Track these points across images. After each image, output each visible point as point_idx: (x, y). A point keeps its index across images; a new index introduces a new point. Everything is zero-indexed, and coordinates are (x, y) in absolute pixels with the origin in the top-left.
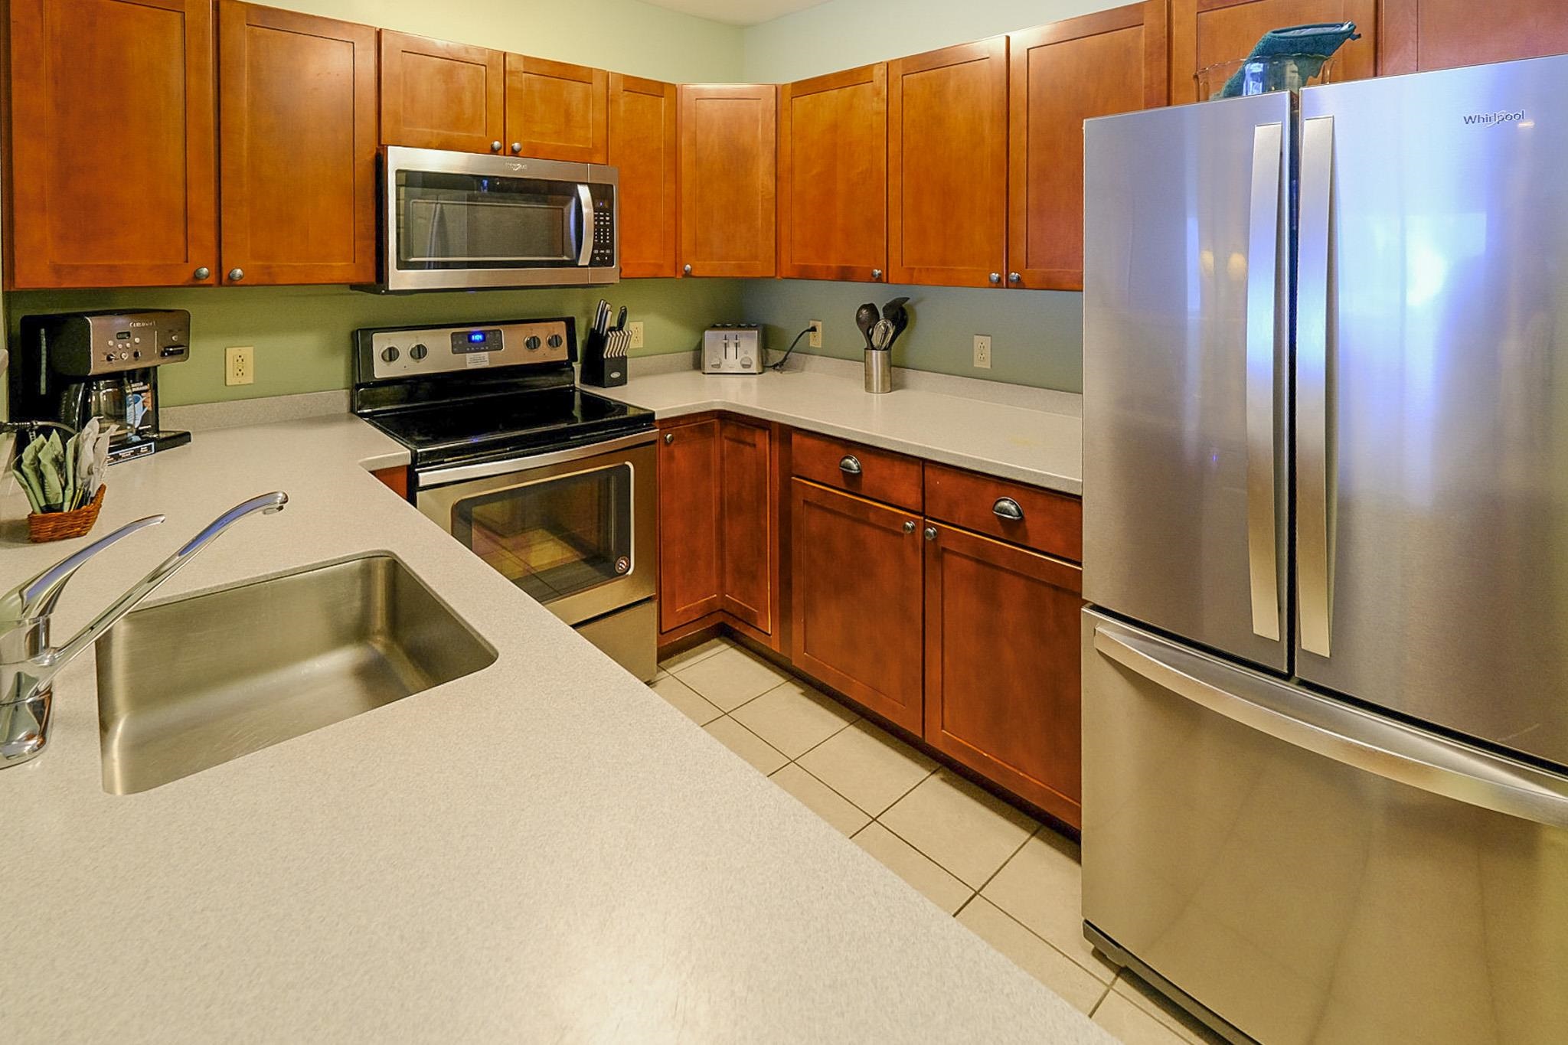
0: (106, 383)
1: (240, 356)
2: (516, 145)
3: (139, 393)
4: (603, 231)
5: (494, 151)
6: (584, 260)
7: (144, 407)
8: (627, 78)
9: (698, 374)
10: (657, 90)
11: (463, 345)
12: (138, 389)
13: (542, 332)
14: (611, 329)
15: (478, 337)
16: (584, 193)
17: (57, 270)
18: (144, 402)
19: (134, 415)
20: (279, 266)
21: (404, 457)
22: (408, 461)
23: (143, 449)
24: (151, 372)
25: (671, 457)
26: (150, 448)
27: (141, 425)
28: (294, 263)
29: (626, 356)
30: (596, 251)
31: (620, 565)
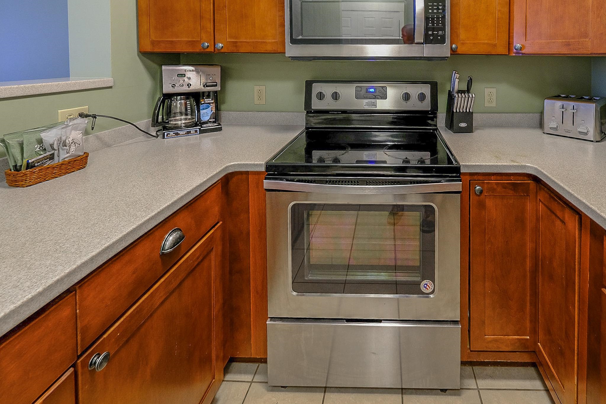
0: (180, 98)
1: (260, 90)
3: (209, 103)
7: (212, 111)
12: (209, 102)
14: (460, 92)
15: (372, 90)
17: (153, 43)
18: (211, 108)
19: (206, 114)
20: (241, 42)
21: (261, 165)
22: (263, 169)
23: (193, 131)
24: (211, 94)
25: (482, 205)
26: (196, 131)
27: (210, 119)
28: (248, 40)
29: (472, 112)
30: (430, 33)
31: (425, 286)
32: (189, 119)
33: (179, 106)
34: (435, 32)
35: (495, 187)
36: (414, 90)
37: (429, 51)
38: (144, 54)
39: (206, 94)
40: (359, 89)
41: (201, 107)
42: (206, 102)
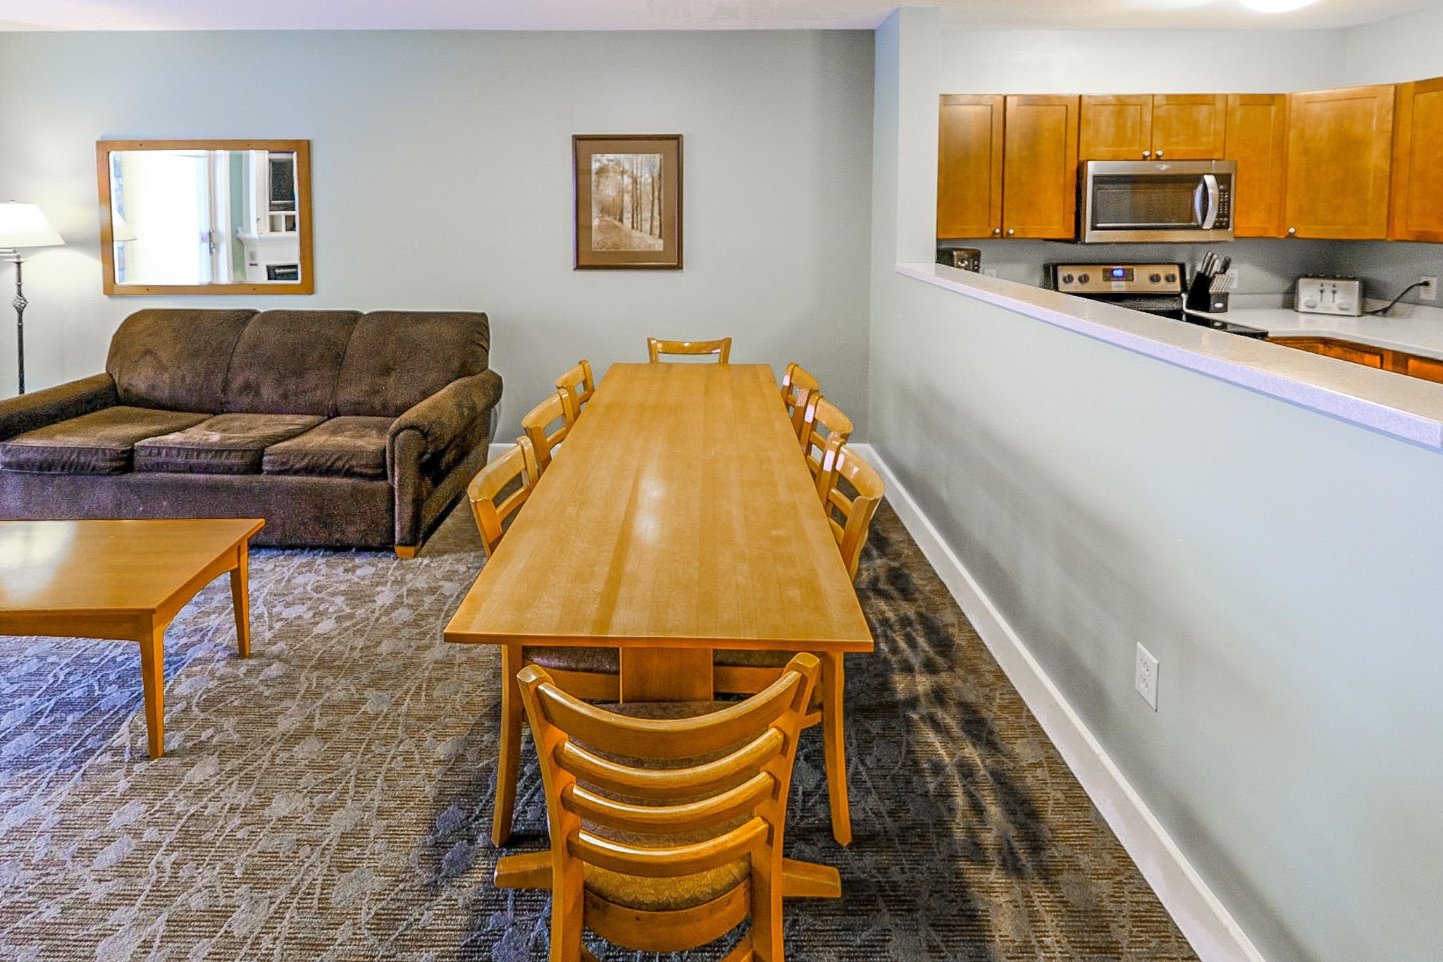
2: (1160, 153)
4: (1224, 205)
5: (1145, 158)
6: (1208, 224)
8: (1242, 96)
9: (1291, 312)
10: (1271, 99)
11: (1109, 276)
13: (1161, 271)
14: (1216, 273)
15: (1119, 273)
16: (1210, 180)
20: (1028, 229)
36: (1163, 272)
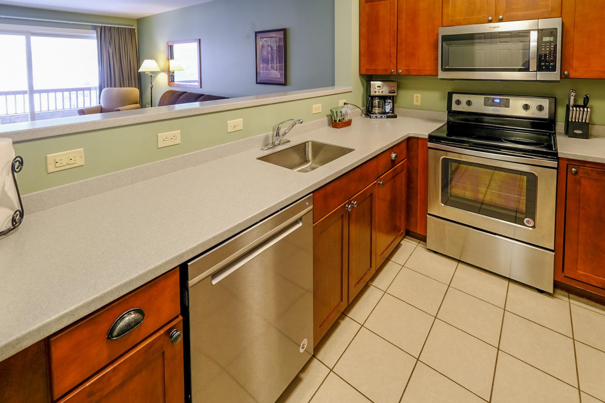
0: (377, 98)
1: (417, 96)
2: (500, 17)
3: (390, 102)
5: (489, 21)
7: (391, 106)
15: (498, 101)
17: (367, 70)
19: (388, 108)
20: (411, 69)
21: (426, 135)
22: (427, 137)
23: (383, 116)
24: (391, 97)
25: (578, 182)
26: (385, 117)
27: (390, 111)
28: (415, 68)
29: (589, 123)
30: (543, 64)
31: (528, 221)
32: (380, 110)
33: (377, 103)
34: (547, 64)
35: (590, 172)
36: (533, 103)
37: (542, 76)
38: (361, 75)
39: (389, 97)
40: (487, 99)
41: (386, 104)
42: (388, 101)
